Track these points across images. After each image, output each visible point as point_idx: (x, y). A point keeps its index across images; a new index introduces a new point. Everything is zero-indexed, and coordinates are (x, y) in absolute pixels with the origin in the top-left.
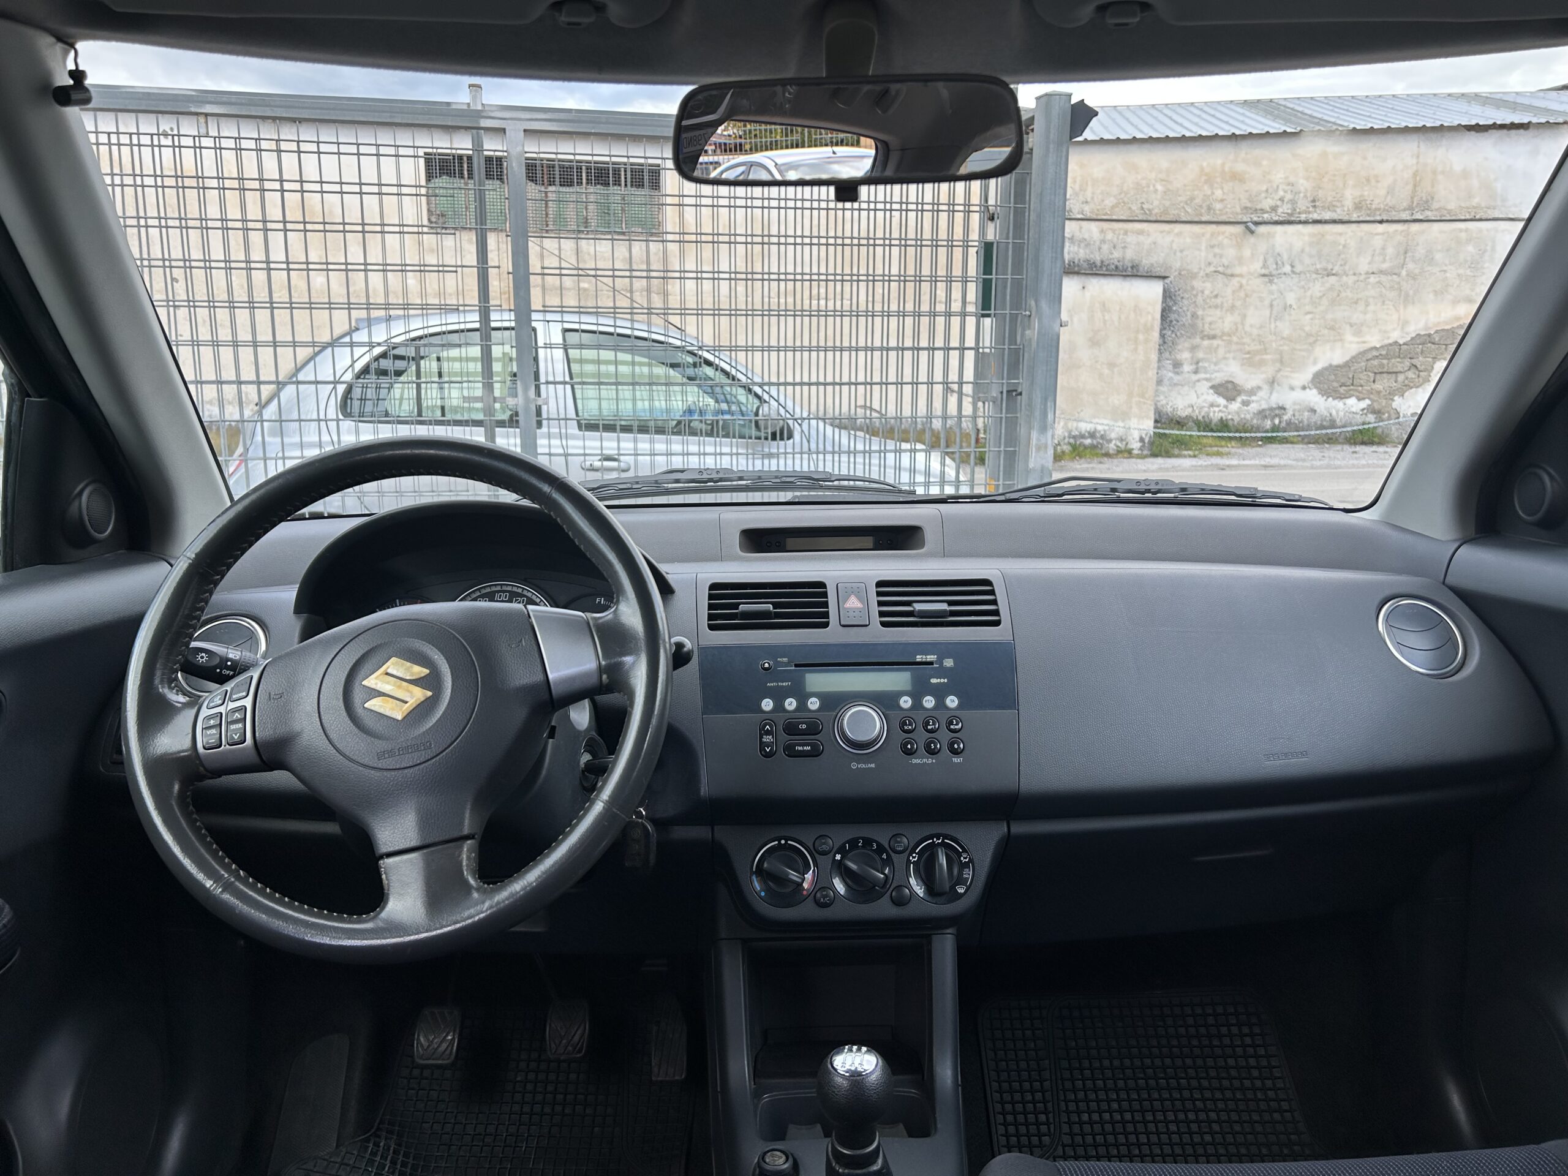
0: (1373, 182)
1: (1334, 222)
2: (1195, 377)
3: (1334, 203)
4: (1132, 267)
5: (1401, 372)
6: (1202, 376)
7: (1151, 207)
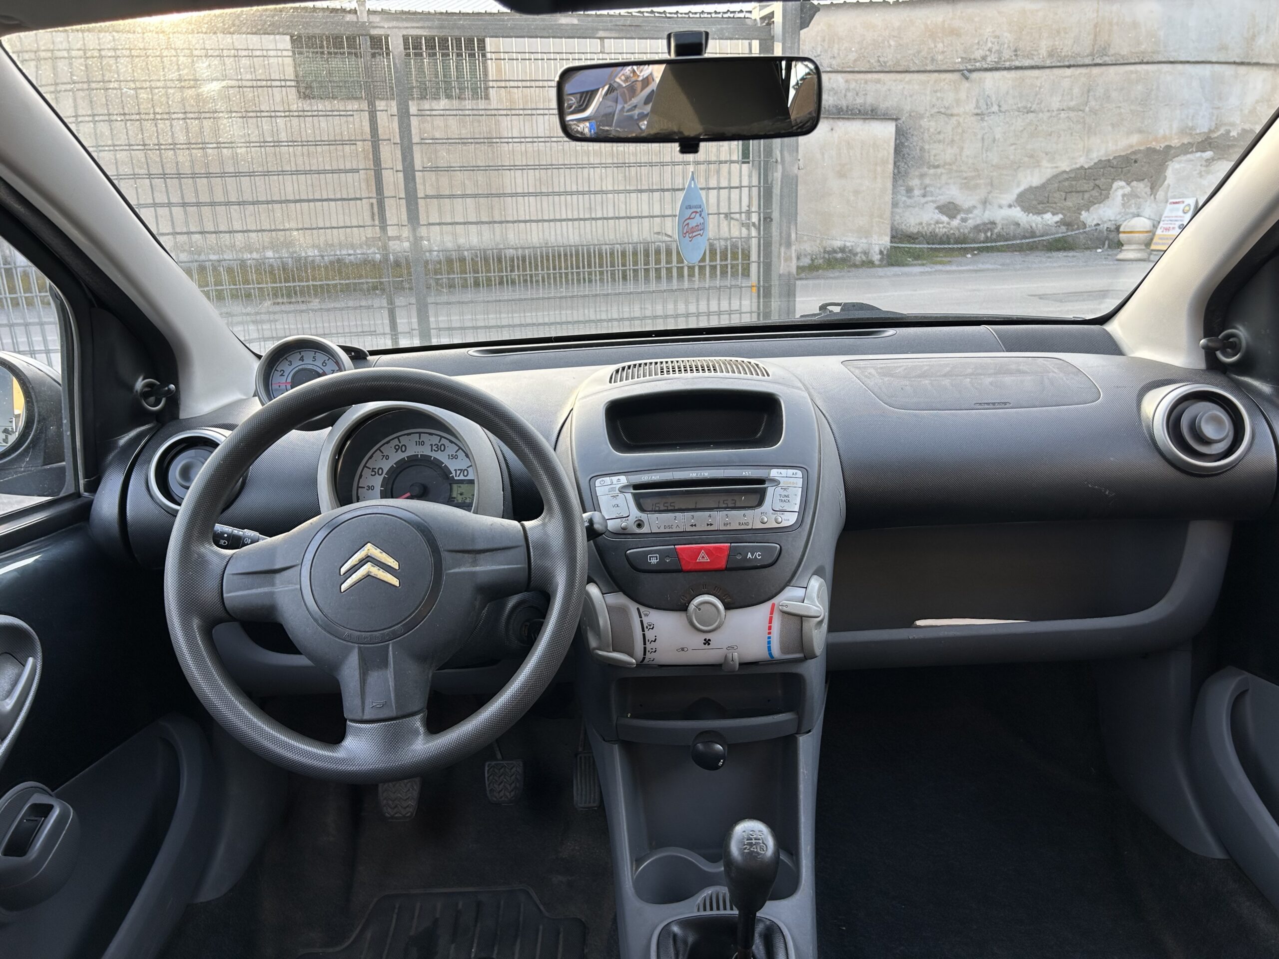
0: (1062, 34)
1: (1032, 68)
2: (923, 200)
3: (1032, 52)
4: (872, 111)
5: (1086, 191)
6: (930, 199)
7: (886, 59)
